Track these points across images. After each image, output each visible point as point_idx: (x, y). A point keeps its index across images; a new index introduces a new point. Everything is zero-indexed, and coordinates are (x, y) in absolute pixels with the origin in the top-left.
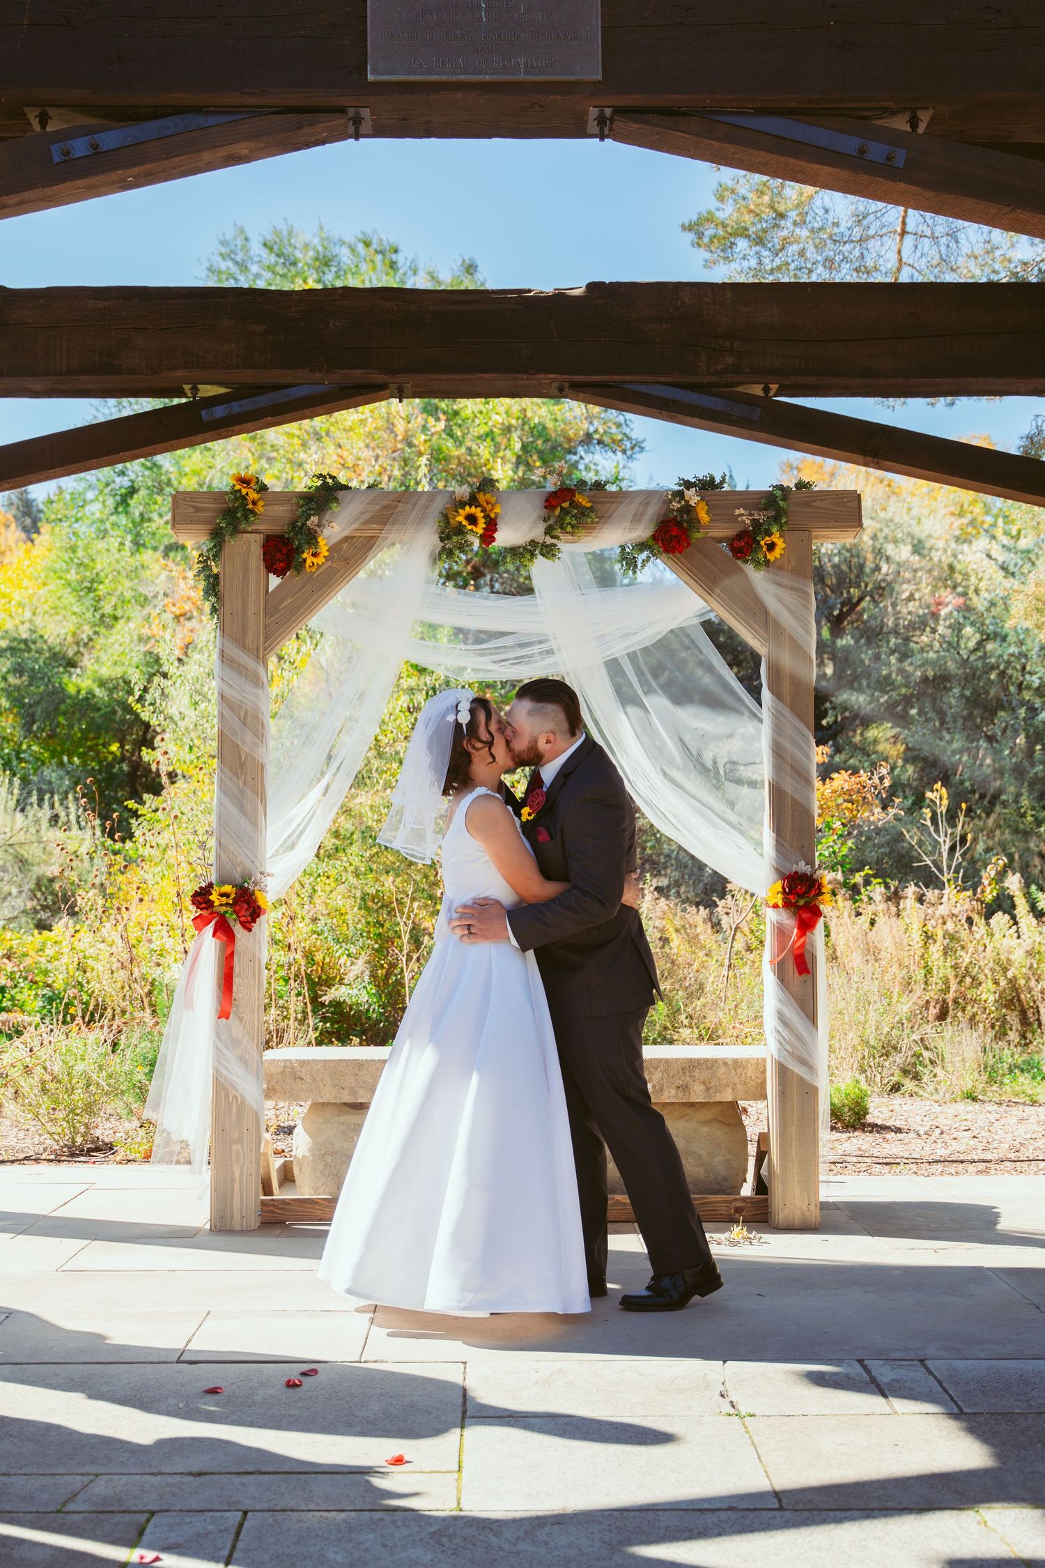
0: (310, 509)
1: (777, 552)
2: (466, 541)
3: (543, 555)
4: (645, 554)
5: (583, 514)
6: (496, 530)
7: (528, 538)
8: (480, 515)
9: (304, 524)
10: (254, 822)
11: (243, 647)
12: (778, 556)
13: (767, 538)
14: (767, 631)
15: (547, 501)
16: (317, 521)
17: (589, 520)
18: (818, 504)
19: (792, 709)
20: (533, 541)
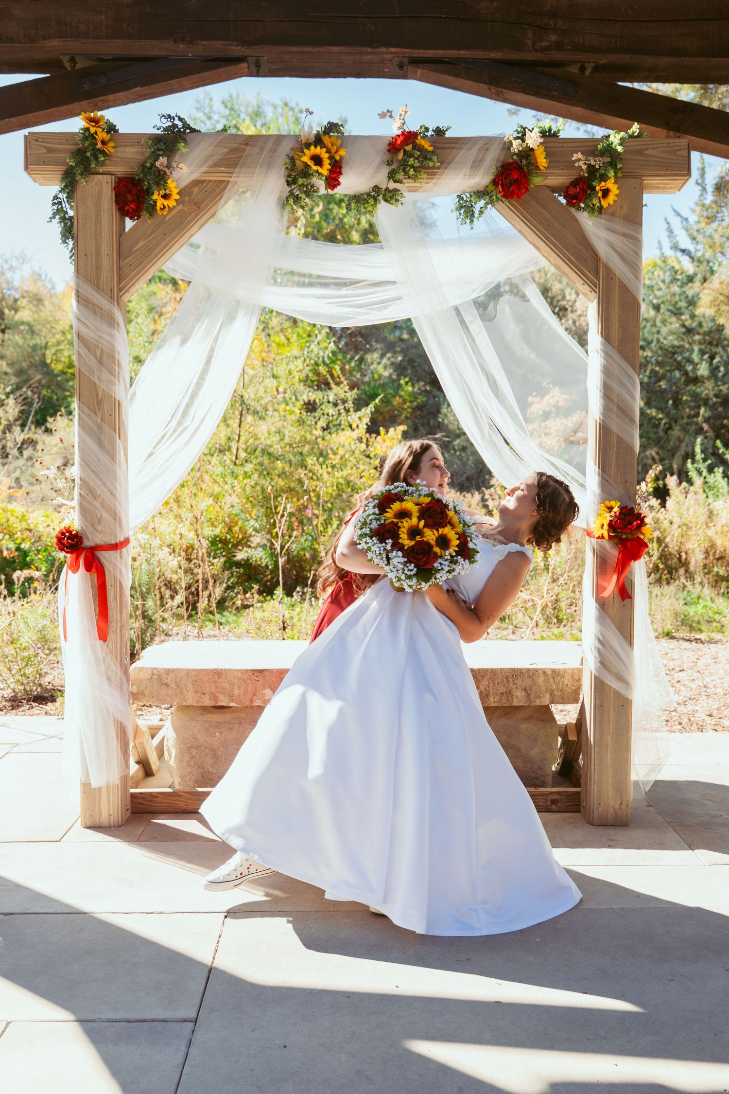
0: (159, 150)
1: (611, 198)
2: (312, 186)
3: (386, 200)
4: (482, 203)
5: (426, 158)
6: (340, 173)
7: (372, 184)
8: (325, 156)
9: (153, 165)
10: (113, 456)
11: (98, 287)
12: (612, 203)
13: (603, 184)
14: (597, 275)
15: (389, 145)
16: (166, 162)
17: (431, 164)
18: (650, 152)
19: (620, 351)
20: (376, 187)
